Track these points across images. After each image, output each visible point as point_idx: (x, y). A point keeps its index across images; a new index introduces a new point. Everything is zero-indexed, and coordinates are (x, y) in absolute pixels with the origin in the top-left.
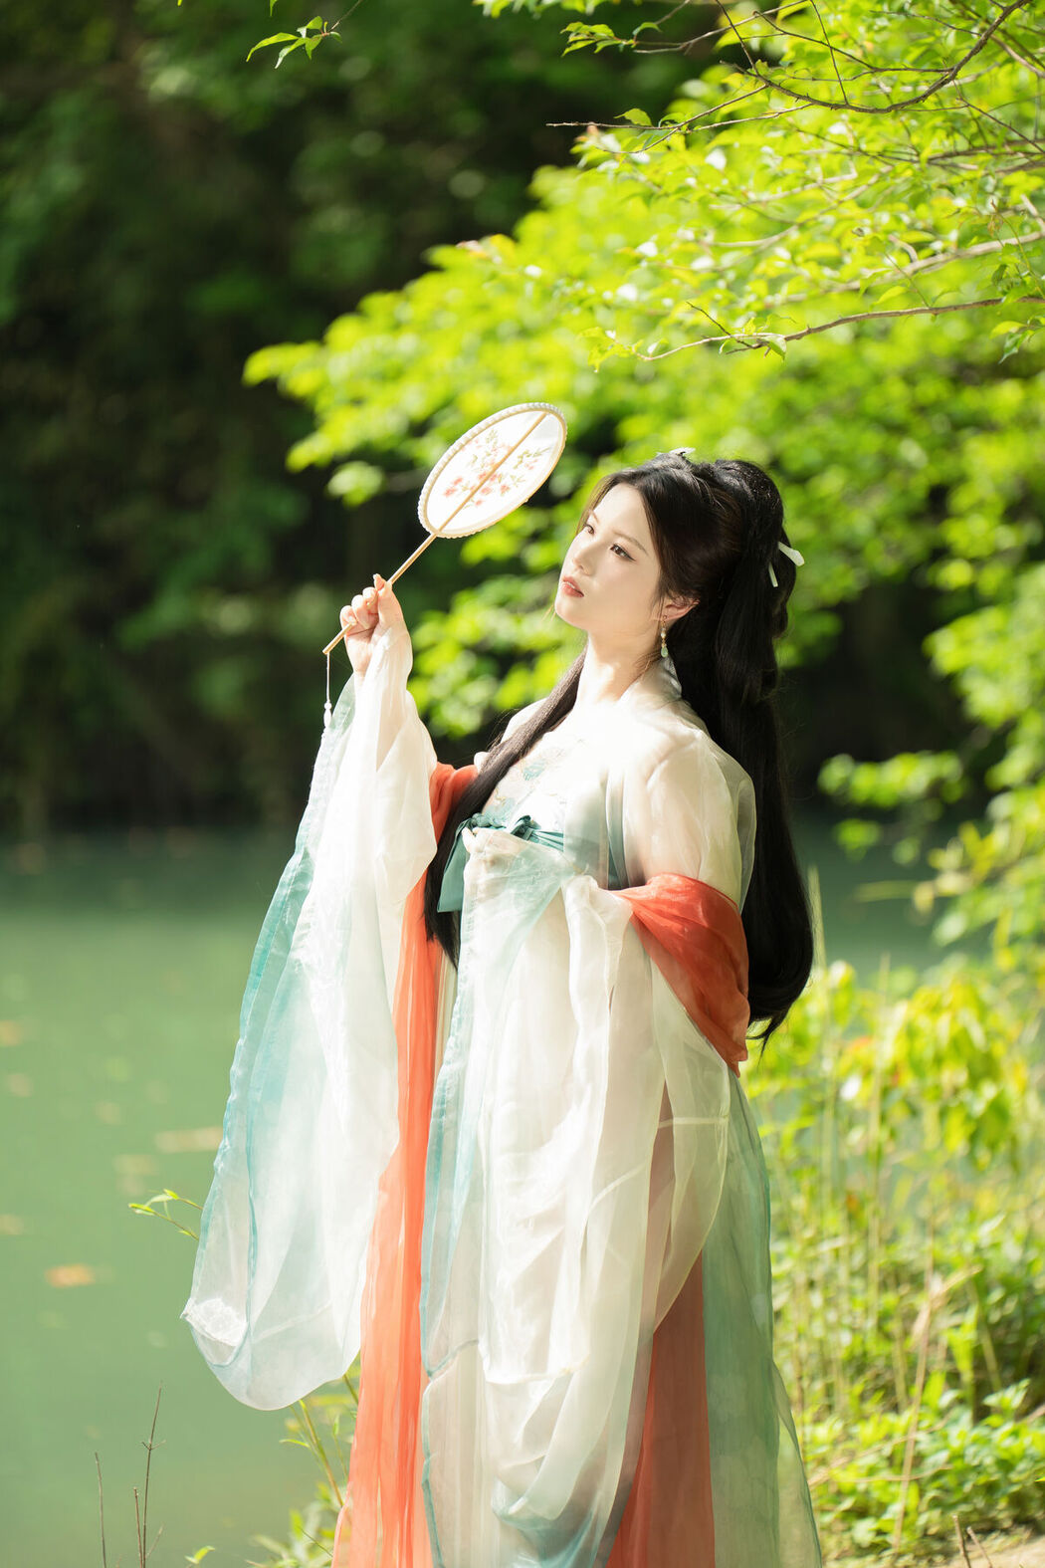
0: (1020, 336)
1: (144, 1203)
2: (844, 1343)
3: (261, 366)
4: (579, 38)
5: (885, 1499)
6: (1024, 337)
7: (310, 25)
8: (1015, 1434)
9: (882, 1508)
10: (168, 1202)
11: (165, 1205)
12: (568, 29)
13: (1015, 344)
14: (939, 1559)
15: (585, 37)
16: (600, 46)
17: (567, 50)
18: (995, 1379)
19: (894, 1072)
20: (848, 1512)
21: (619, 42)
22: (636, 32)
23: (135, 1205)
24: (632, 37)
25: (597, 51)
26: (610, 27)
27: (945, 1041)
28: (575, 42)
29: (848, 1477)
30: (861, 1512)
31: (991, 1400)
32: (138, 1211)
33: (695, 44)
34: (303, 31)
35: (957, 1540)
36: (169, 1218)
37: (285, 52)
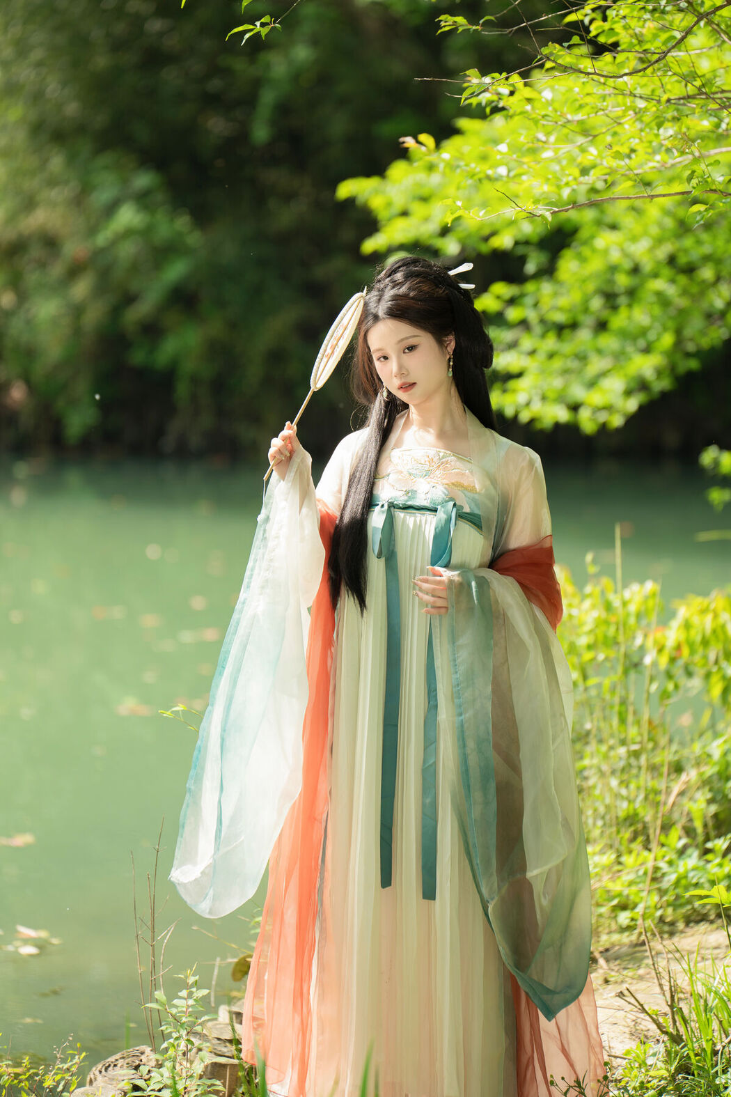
0: (705, 213)
1: (168, 711)
2: (623, 808)
3: (346, 189)
4: (447, 24)
5: (637, 900)
6: (708, 214)
7: (263, 20)
8: (720, 865)
9: (635, 906)
10: (182, 711)
11: (180, 712)
12: (440, 18)
13: (702, 219)
14: (666, 936)
15: (451, 23)
16: (460, 29)
17: (439, 31)
18: (712, 834)
19: (678, 648)
20: (614, 906)
21: (471, 27)
22: (481, 22)
23: (162, 711)
24: (478, 24)
25: (458, 32)
26: (465, 18)
27: (708, 631)
28: (444, 26)
29: (617, 887)
30: (623, 907)
31: (709, 845)
32: (165, 715)
33: (516, 30)
34: (258, 23)
35: (681, 925)
36: (182, 720)
37: (247, 36)
